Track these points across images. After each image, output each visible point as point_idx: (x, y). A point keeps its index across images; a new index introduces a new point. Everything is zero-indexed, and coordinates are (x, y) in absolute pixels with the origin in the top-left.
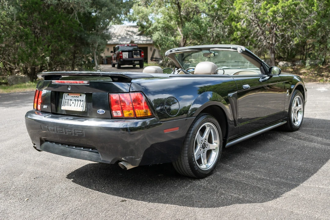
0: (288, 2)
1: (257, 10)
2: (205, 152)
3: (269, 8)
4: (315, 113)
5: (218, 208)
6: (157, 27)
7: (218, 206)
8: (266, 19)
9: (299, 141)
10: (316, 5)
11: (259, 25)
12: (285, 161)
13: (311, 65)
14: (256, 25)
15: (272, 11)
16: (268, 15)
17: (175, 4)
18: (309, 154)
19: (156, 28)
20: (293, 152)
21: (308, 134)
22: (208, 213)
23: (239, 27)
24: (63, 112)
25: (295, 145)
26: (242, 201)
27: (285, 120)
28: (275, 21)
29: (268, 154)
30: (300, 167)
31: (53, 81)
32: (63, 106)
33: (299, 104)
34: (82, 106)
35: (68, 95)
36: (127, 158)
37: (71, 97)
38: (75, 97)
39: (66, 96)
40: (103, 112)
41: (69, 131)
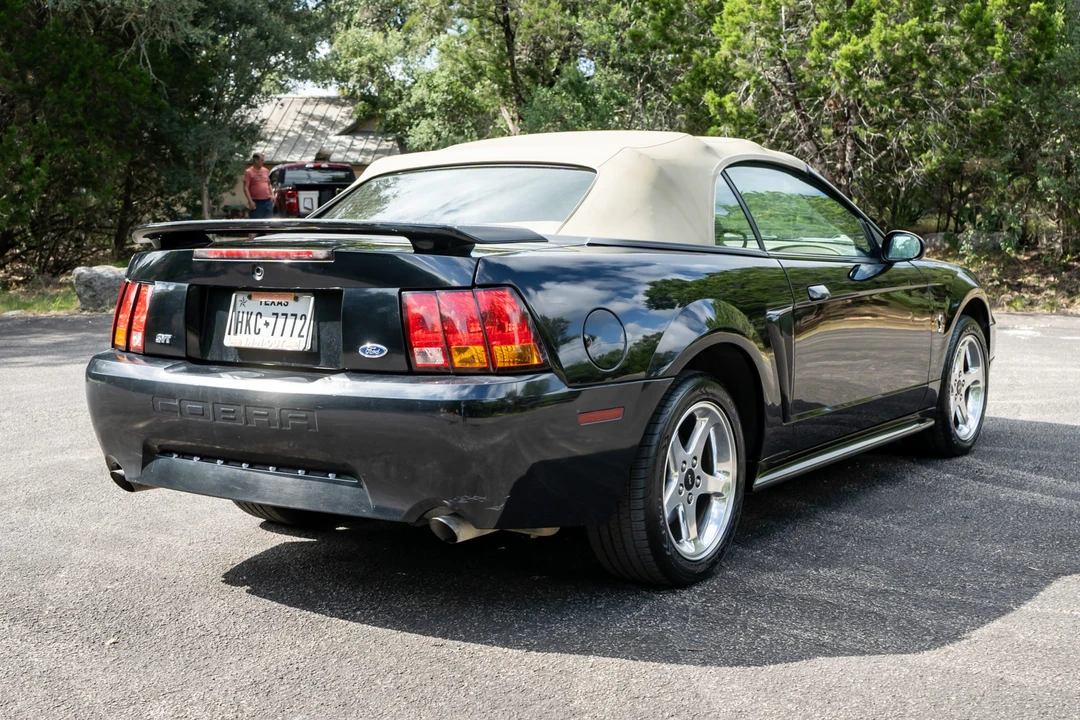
0: (904, 26)
1: (794, 52)
2: (693, 502)
3: (837, 45)
4: (1015, 405)
5: (759, 668)
6: (424, 104)
7: (759, 661)
8: (825, 82)
9: (979, 486)
10: (1000, 41)
11: (797, 105)
12: (945, 543)
13: (978, 249)
14: (787, 105)
15: (847, 57)
16: (834, 69)
17: (494, 20)
18: (1020, 524)
19: (421, 105)
20: (967, 517)
21: (1005, 465)
22: (731, 682)
23: (729, 106)
24: (227, 356)
25: (967, 497)
26: (833, 650)
27: (931, 415)
28: (857, 93)
29: (885, 522)
30: (998, 560)
31: (198, 251)
32: (229, 334)
33: (972, 366)
34: (301, 334)
35: (250, 297)
36: (462, 501)
37: (261, 304)
38: (276, 303)
39: (243, 302)
40: (381, 353)
41: (259, 415)
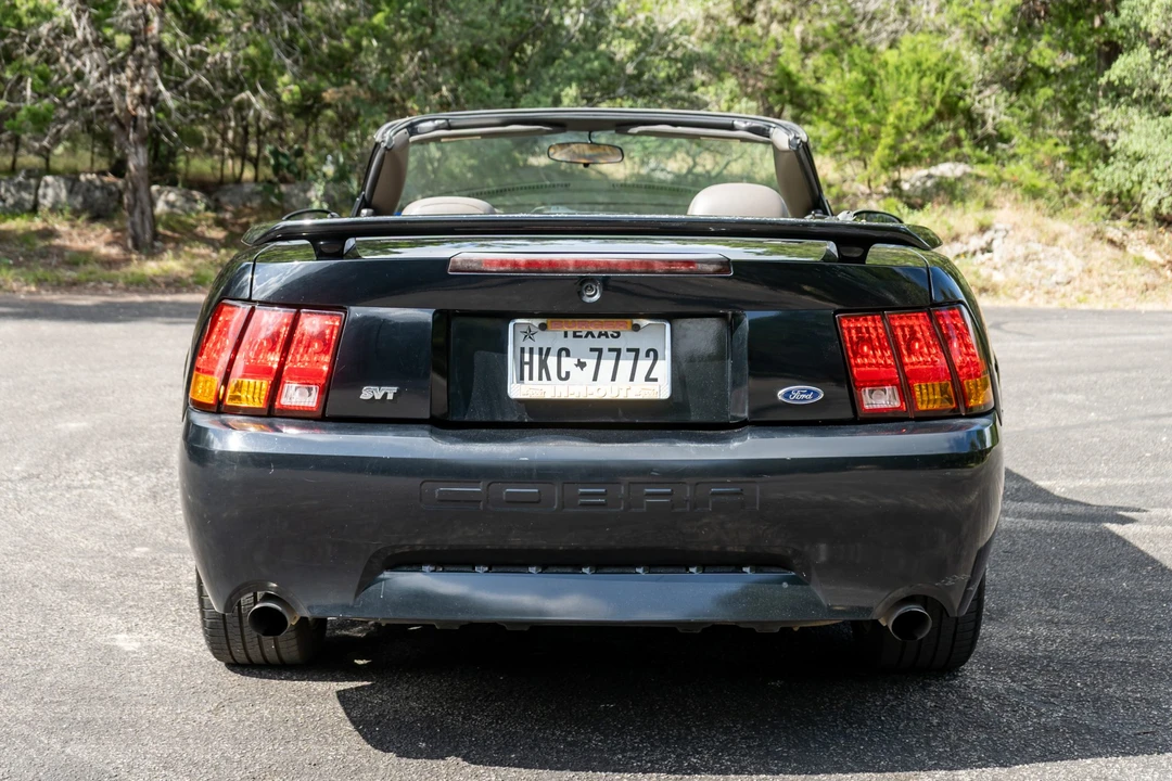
34: (652, 376)
35: (543, 327)
36: (950, 583)
37: (566, 335)
38: (596, 335)
39: (529, 334)
40: (814, 397)
41: (656, 495)
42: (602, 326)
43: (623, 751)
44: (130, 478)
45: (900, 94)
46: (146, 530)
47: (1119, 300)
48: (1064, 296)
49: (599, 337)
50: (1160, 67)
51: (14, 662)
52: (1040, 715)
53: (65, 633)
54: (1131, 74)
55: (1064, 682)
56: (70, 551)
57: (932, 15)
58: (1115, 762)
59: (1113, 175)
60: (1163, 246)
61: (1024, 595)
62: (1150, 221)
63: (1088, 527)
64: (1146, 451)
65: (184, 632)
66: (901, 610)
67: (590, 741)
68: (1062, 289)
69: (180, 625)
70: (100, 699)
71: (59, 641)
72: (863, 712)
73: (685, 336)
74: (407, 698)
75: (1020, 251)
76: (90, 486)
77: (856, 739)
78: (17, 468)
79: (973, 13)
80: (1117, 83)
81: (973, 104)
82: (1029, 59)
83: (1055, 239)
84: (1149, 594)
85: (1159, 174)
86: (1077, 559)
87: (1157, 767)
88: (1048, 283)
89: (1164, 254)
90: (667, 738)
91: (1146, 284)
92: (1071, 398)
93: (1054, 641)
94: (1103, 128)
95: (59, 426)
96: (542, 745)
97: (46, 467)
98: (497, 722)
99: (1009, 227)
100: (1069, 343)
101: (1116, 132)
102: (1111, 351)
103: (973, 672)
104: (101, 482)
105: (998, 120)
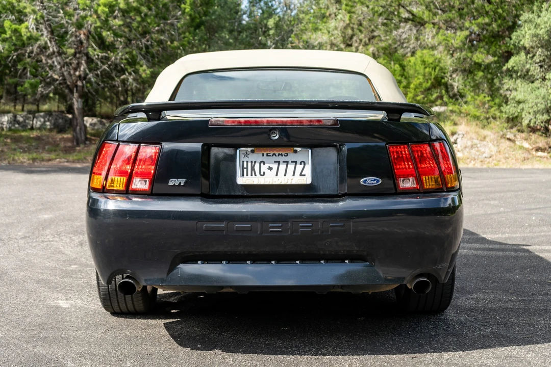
34: (302, 174)
35: (253, 152)
36: (439, 267)
37: (263, 155)
38: (277, 155)
39: (246, 155)
40: (377, 182)
41: (305, 227)
42: (280, 150)
43: (291, 347)
44: (71, 237)
45: (416, 75)
46: (77, 258)
47: (513, 164)
48: (489, 163)
49: (278, 156)
50: (530, 61)
51: (13, 313)
52: (480, 330)
53: (37, 301)
54: (517, 65)
55: (491, 317)
56: (42, 268)
57: (430, 40)
58: (515, 349)
59: (510, 109)
60: (532, 141)
61: (473, 281)
62: (526, 130)
63: (501, 253)
64: (526, 223)
65: (92, 300)
66: (418, 280)
67: (276, 343)
68: (488, 160)
69: (90, 297)
70: (52, 328)
71: (34, 305)
72: (401, 330)
73: (318, 155)
74: (193, 326)
75: (469, 143)
76: (52, 241)
77: (397, 341)
78: (20, 234)
79: (448, 39)
80: (511, 69)
81: (448, 81)
82: (473, 59)
83: (485, 138)
84: (529, 280)
85: (529, 109)
86: (496, 266)
87: (534, 351)
88: (481, 158)
89: (532, 144)
90: (311, 342)
91: (524, 158)
92: (492, 202)
93: (487, 300)
94: (505, 89)
95: (39, 217)
96: (254, 345)
97: (33, 233)
98: (234, 336)
99: (464, 133)
100: (491, 181)
101: (511, 91)
102: (509, 184)
103: (450, 313)
104: (57, 239)
105: (459, 88)
